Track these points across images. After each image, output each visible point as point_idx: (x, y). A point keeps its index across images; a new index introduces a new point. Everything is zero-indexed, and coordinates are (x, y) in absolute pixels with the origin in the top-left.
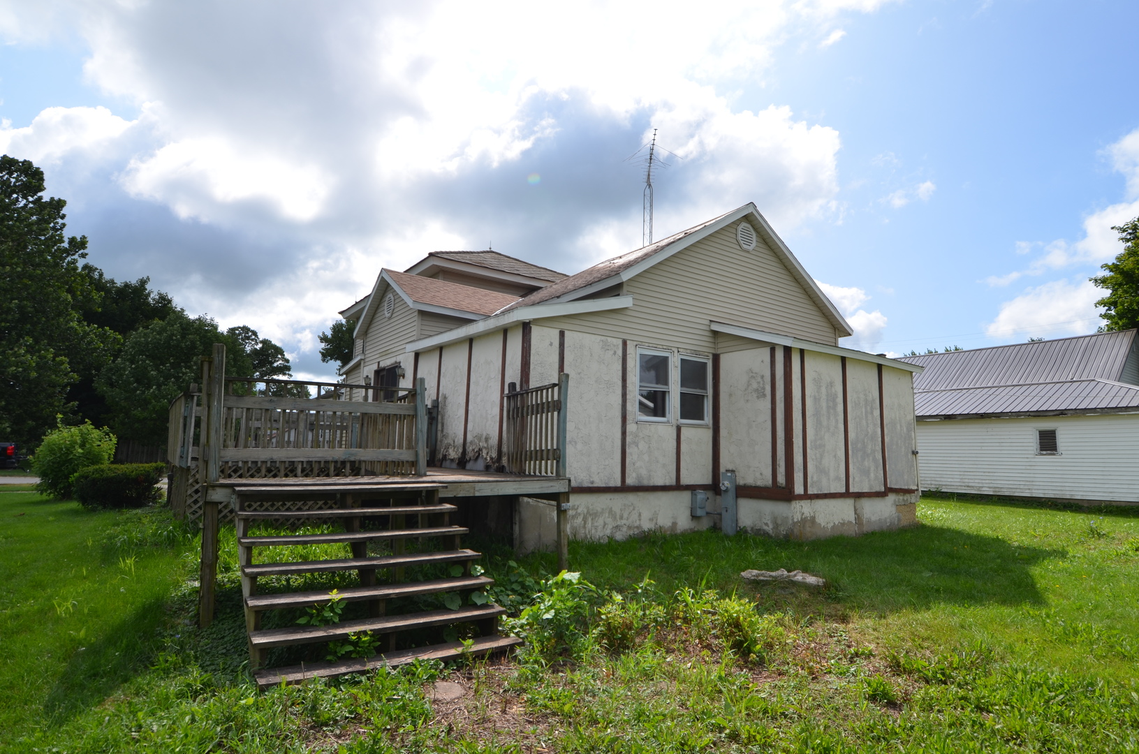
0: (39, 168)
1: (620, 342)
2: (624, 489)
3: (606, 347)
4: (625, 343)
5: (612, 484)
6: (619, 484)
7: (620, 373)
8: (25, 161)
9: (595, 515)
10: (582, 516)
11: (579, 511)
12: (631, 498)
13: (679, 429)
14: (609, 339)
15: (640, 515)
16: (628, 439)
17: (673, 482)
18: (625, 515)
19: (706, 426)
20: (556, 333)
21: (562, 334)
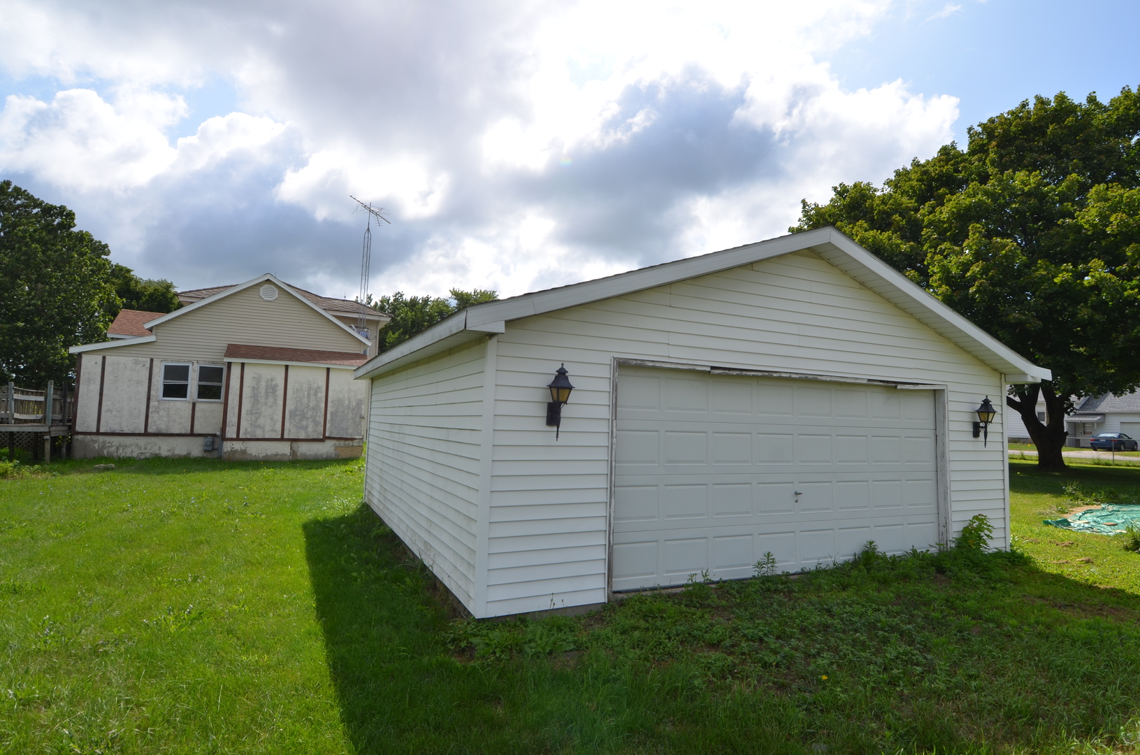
0: (71, 211)
1: (149, 360)
2: (146, 434)
3: (136, 363)
4: (152, 360)
5: (137, 432)
6: (143, 431)
7: (148, 376)
8: (61, 206)
9: (125, 447)
10: (115, 447)
11: (113, 444)
12: (153, 439)
13: (194, 405)
14: (140, 359)
15: (160, 448)
16: (151, 410)
17: (189, 432)
18: (149, 448)
19: (220, 403)
20: (101, 357)
21: (104, 358)
